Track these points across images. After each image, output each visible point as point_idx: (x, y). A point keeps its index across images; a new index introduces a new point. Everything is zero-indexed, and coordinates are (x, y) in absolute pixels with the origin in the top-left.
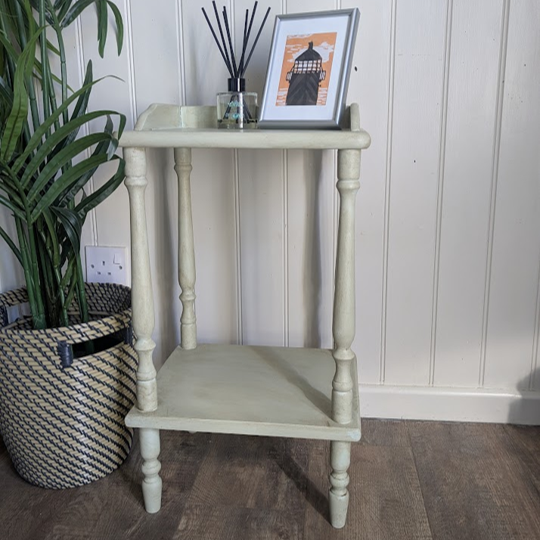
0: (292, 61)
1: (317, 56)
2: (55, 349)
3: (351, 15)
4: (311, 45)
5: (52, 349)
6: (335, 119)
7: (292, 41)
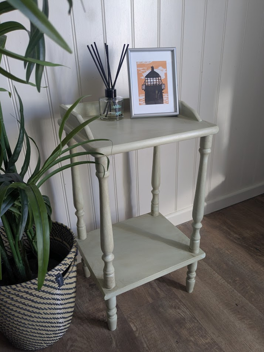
0: (143, 77)
1: (157, 75)
2: (55, 280)
3: (173, 51)
4: (152, 68)
5: (52, 281)
6: (176, 111)
7: (139, 65)
